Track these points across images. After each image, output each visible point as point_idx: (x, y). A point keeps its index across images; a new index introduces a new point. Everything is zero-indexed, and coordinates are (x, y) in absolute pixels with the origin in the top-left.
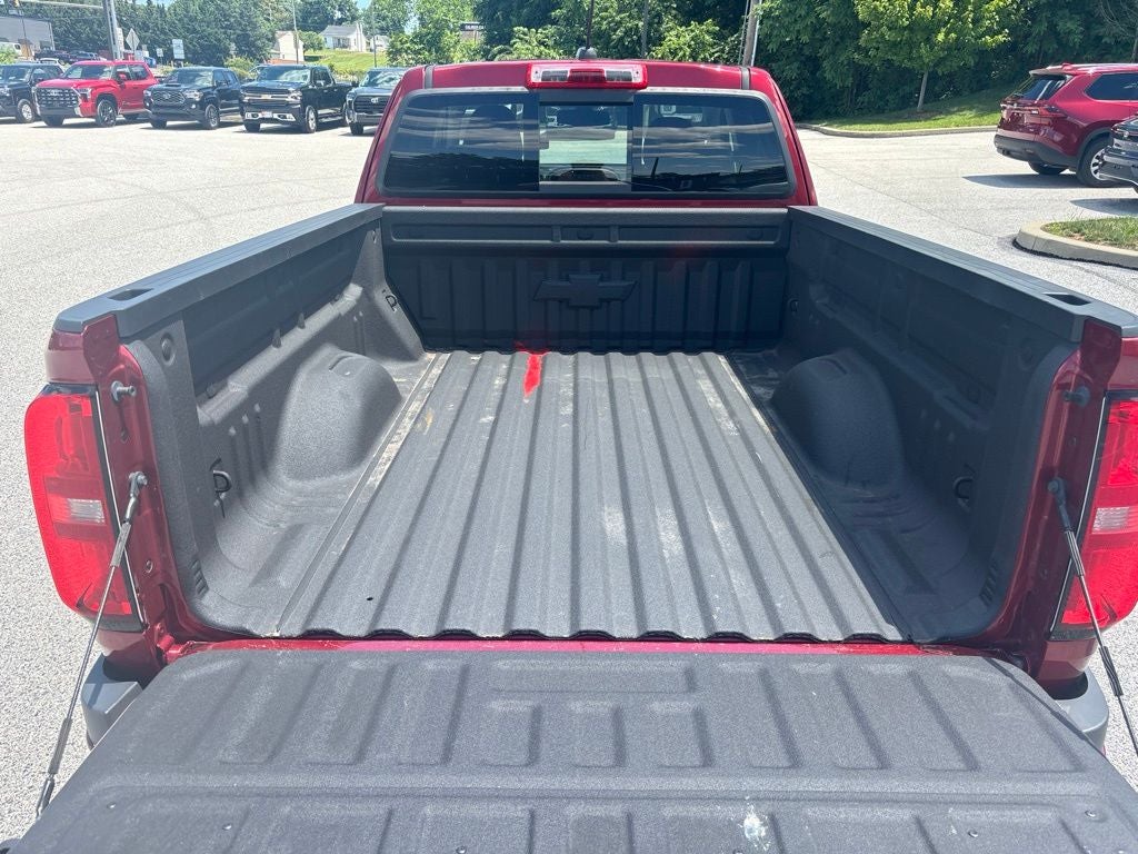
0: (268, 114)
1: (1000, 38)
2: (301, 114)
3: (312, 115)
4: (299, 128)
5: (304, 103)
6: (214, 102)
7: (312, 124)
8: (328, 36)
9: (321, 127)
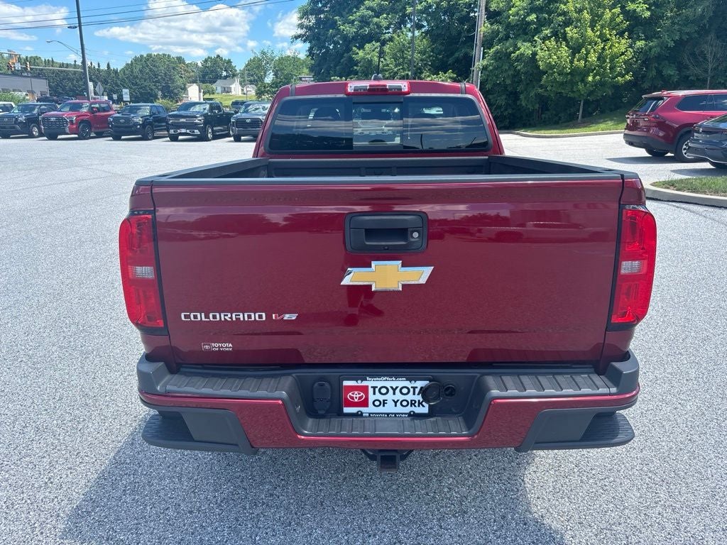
0: (183, 131)
1: (627, 78)
2: (204, 130)
3: (210, 131)
4: (202, 138)
5: (206, 123)
6: (150, 124)
7: (210, 136)
8: (218, 86)
9: (215, 137)
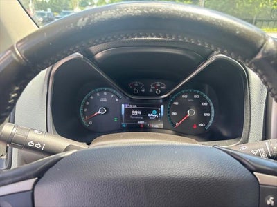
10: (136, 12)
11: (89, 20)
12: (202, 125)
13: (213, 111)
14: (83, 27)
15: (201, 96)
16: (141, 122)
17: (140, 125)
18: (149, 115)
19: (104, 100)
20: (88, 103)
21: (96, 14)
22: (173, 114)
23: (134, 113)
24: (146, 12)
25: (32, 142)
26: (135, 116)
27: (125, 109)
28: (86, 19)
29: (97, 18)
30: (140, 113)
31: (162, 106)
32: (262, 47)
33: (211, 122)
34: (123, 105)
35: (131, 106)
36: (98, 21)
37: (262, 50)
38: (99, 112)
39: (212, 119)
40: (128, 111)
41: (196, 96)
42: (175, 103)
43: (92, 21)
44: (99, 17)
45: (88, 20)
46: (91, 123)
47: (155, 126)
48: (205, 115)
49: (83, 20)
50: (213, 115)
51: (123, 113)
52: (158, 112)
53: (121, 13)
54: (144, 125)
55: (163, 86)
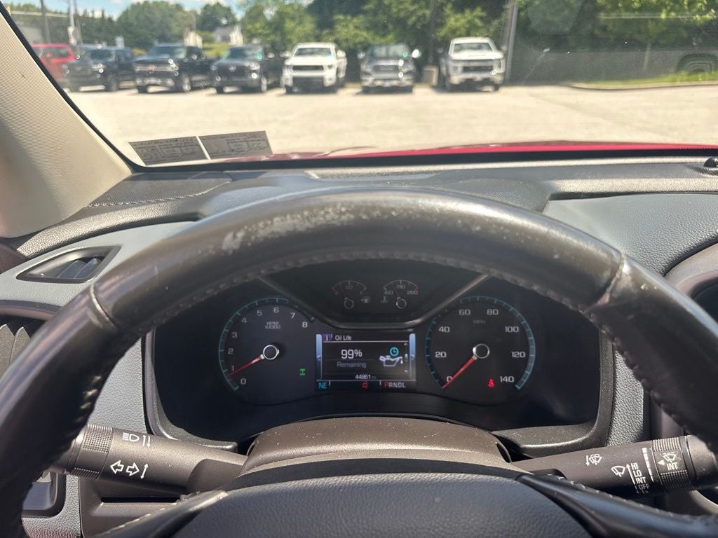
0: (153, 81)
1: (708, 17)
2: (178, 80)
3: (187, 81)
4: (177, 90)
5: (180, 71)
6: (114, 72)
7: (186, 87)
9: (194, 88)
10: (344, 218)
11: (246, 238)
12: (507, 379)
13: (533, 347)
14: (234, 251)
15: (503, 310)
16: (364, 377)
17: (360, 383)
18: (382, 359)
19: (274, 325)
20: (235, 335)
21: (261, 224)
22: (440, 355)
23: (347, 354)
24: (364, 217)
25: (118, 463)
26: (347, 361)
27: (324, 344)
28: (240, 235)
29: (263, 231)
30: (359, 353)
31: (412, 337)
32: (608, 285)
33: (528, 373)
34: (319, 337)
35: (338, 339)
36: (266, 239)
37: (609, 289)
38: (262, 357)
39: (531, 364)
40: (332, 350)
41: (491, 312)
42: (443, 329)
43: (253, 238)
44: (268, 230)
45: (244, 238)
46: (243, 381)
47: (395, 385)
48: (514, 355)
49: (235, 237)
50: (533, 356)
51: (319, 355)
52: (404, 350)
53: (313, 220)
54: (370, 384)
55: (412, 288)
